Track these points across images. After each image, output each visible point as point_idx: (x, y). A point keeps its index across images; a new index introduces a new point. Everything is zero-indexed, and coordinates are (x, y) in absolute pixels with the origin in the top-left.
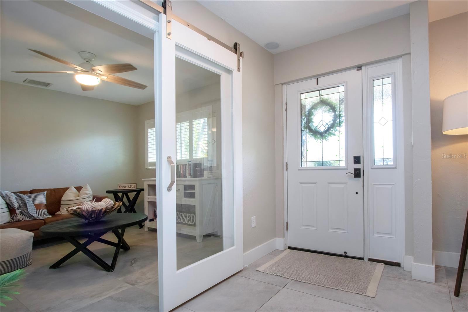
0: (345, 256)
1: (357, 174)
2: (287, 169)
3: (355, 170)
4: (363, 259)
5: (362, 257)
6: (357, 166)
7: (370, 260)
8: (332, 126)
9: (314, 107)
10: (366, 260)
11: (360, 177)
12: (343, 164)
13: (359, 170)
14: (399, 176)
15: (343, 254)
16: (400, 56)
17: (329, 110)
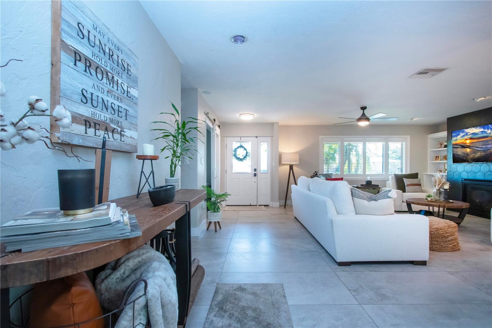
0: (250, 205)
1: (255, 175)
2: (226, 173)
3: (254, 173)
4: (257, 205)
5: (256, 205)
6: (255, 172)
7: (259, 205)
8: (245, 157)
9: (238, 148)
10: (258, 205)
11: (256, 176)
12: (250, 171)
13: (256, 174)
14: (269, 176)
15: (249, 205)
16: (270, 136)
17: (244, 150)
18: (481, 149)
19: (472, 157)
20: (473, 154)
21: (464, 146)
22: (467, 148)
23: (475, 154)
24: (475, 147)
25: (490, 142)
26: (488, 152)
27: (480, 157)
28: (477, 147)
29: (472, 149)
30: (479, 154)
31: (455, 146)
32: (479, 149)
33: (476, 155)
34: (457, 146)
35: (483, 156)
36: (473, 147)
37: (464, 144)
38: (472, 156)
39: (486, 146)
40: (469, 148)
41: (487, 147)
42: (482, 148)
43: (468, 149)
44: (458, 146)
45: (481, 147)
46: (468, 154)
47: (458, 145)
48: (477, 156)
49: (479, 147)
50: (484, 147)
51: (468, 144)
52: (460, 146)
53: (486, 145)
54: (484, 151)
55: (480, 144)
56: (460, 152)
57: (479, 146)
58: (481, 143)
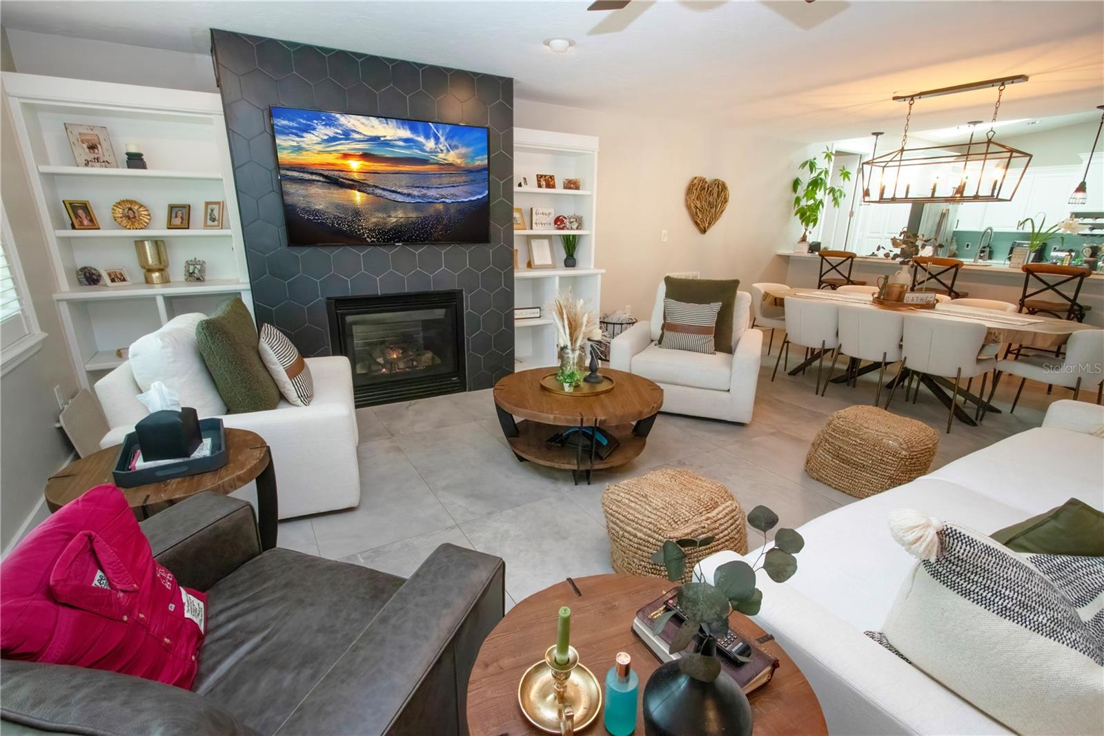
18: (408, 200)
19: (376, 224)
20: (380, 215)
21: (336, 181)
22: (351, 187)
23: (385, 215)
24: (384, 189)
25: (434, 180)
26: (431, 211)
27: (405, 226)
28: (393, 189)
29: (373, 194)
30: (400, 214)
31: (295, 174)
32: (399, 198)
33: (390, 216)
34: (307, 176)
35: (413, 223)
36: (376, 187)
37: (336, 173)
38: (374, 220)
39: (424, 191)
40: (359, 191)
41: (424, 196)
42: (409, 195)
43: (356, 192)
44: (314, 177)
45: (405, 191)
46: (357, 213)
47: (312, 173)
48: (395, 220)
49: (399, 190)
50: (415, 192)
51: (356, 176)
52: (321, 179)
53: (423, 187)
54: (417, 207)
55: (403, 183)
56: (320, 199)
57: (400, 187)
58: (405, 180)
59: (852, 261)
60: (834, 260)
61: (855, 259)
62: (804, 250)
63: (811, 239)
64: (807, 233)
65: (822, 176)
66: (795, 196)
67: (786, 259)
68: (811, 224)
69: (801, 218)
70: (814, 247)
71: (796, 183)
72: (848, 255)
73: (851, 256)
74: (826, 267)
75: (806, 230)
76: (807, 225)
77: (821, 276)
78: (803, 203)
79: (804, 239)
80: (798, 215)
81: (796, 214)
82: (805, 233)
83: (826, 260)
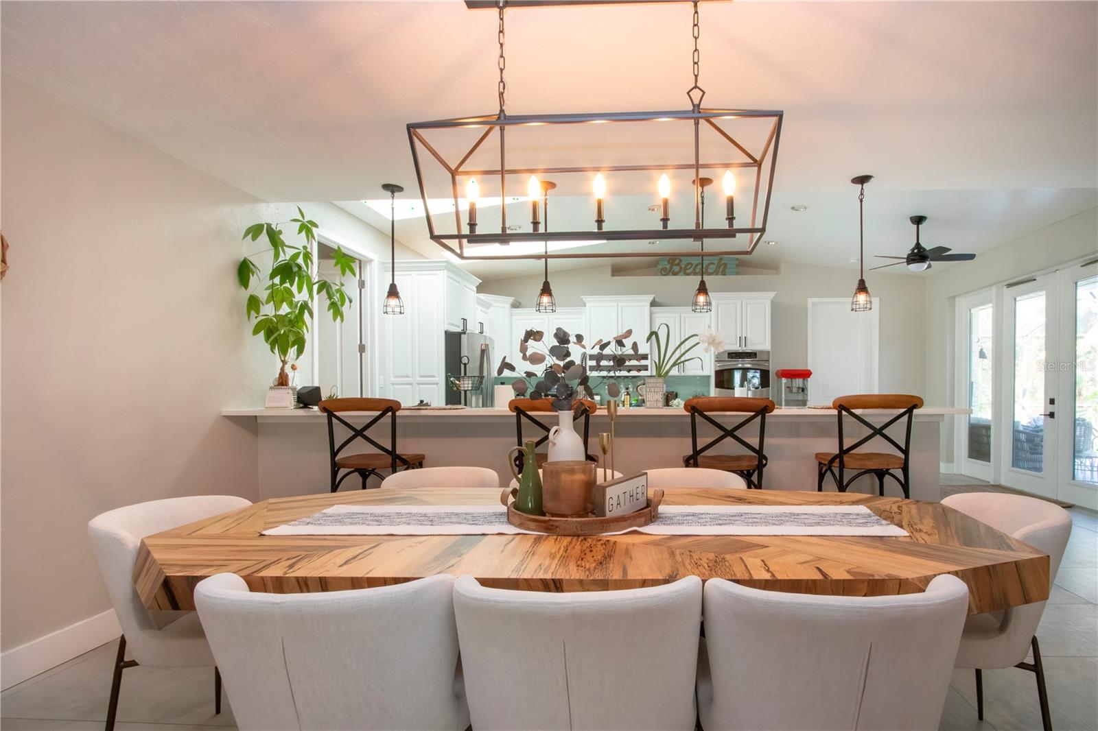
59: (394, 417)
60: (359, 417)
61: (398, 413)
62: (285, 404)
63: (298, 381)
64: (288, 369)
65: (300, 261)
66: (245, 294)
67: (250, 424)
68: (292, 351)
69: (267, 338)
70: (307, 398)
71: (244, 271)
72: (384, 406)
73: (390, 407)
74: (341, 434)
75: (284, 362)
76: (284, 352)
77: (334, 454)
78: (268, 310)
79: (283, 381)
80: (262, 335)
81: (256, 332)
82: (282, 369)
83: (338, 418)
